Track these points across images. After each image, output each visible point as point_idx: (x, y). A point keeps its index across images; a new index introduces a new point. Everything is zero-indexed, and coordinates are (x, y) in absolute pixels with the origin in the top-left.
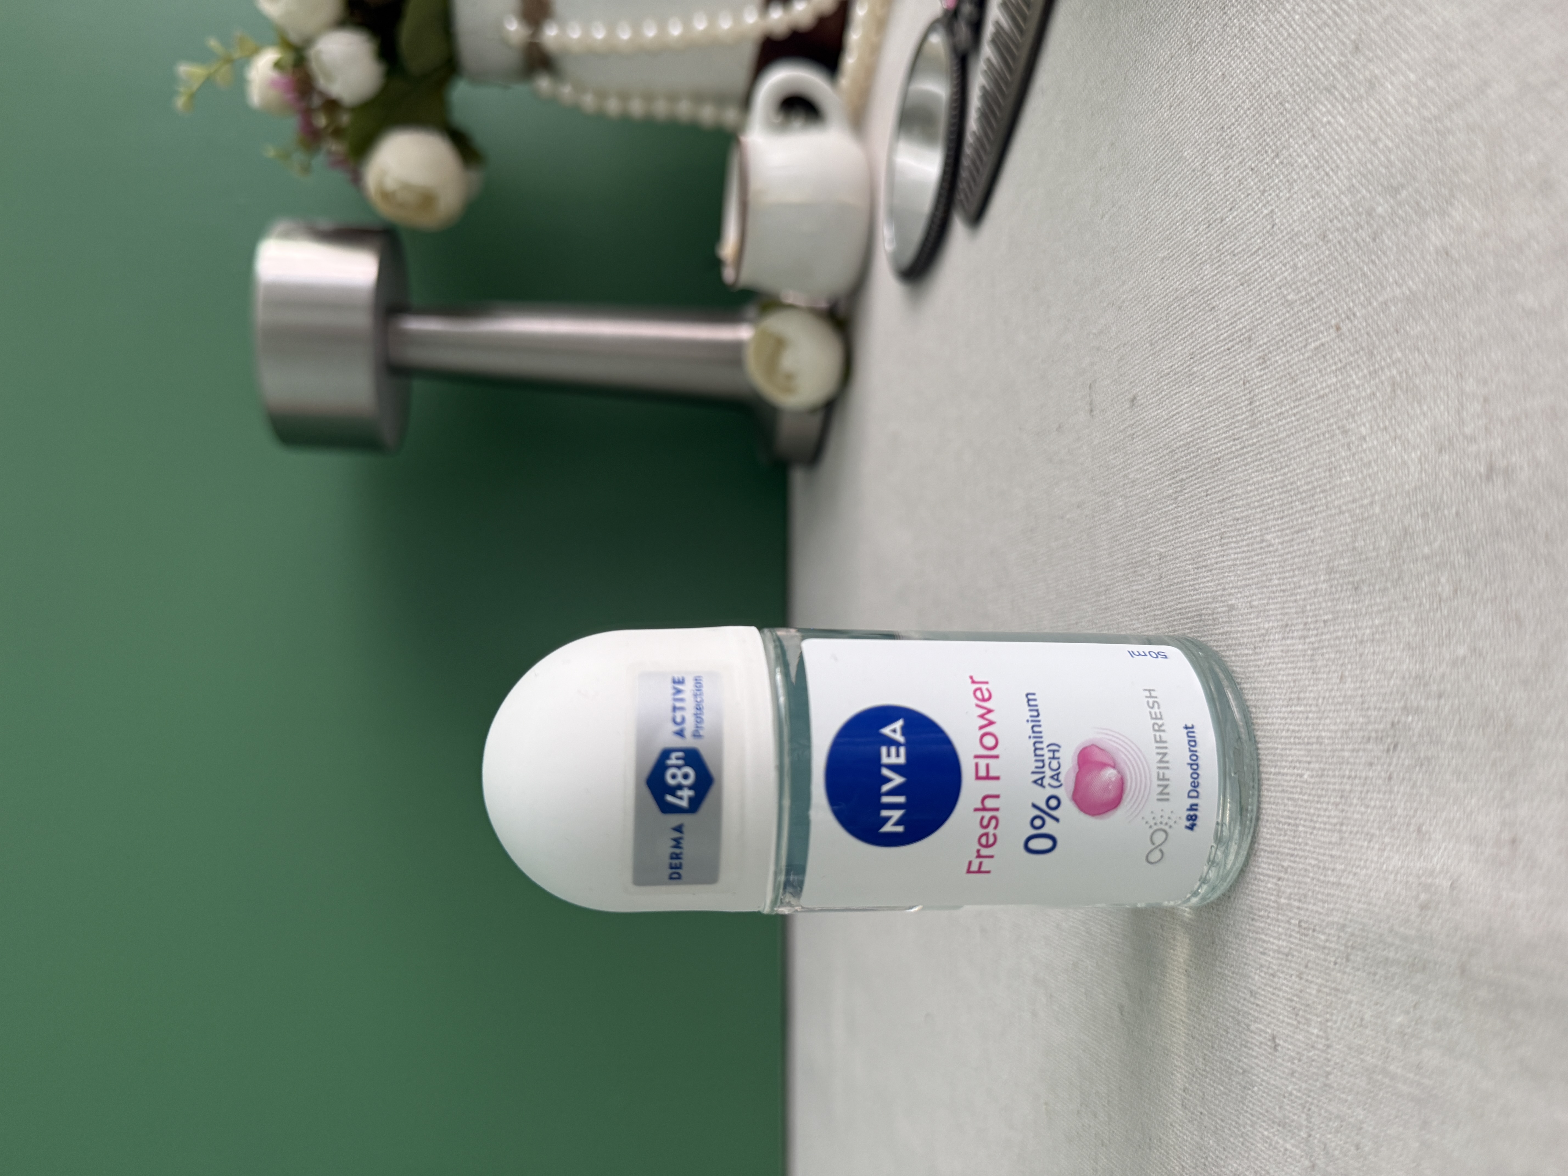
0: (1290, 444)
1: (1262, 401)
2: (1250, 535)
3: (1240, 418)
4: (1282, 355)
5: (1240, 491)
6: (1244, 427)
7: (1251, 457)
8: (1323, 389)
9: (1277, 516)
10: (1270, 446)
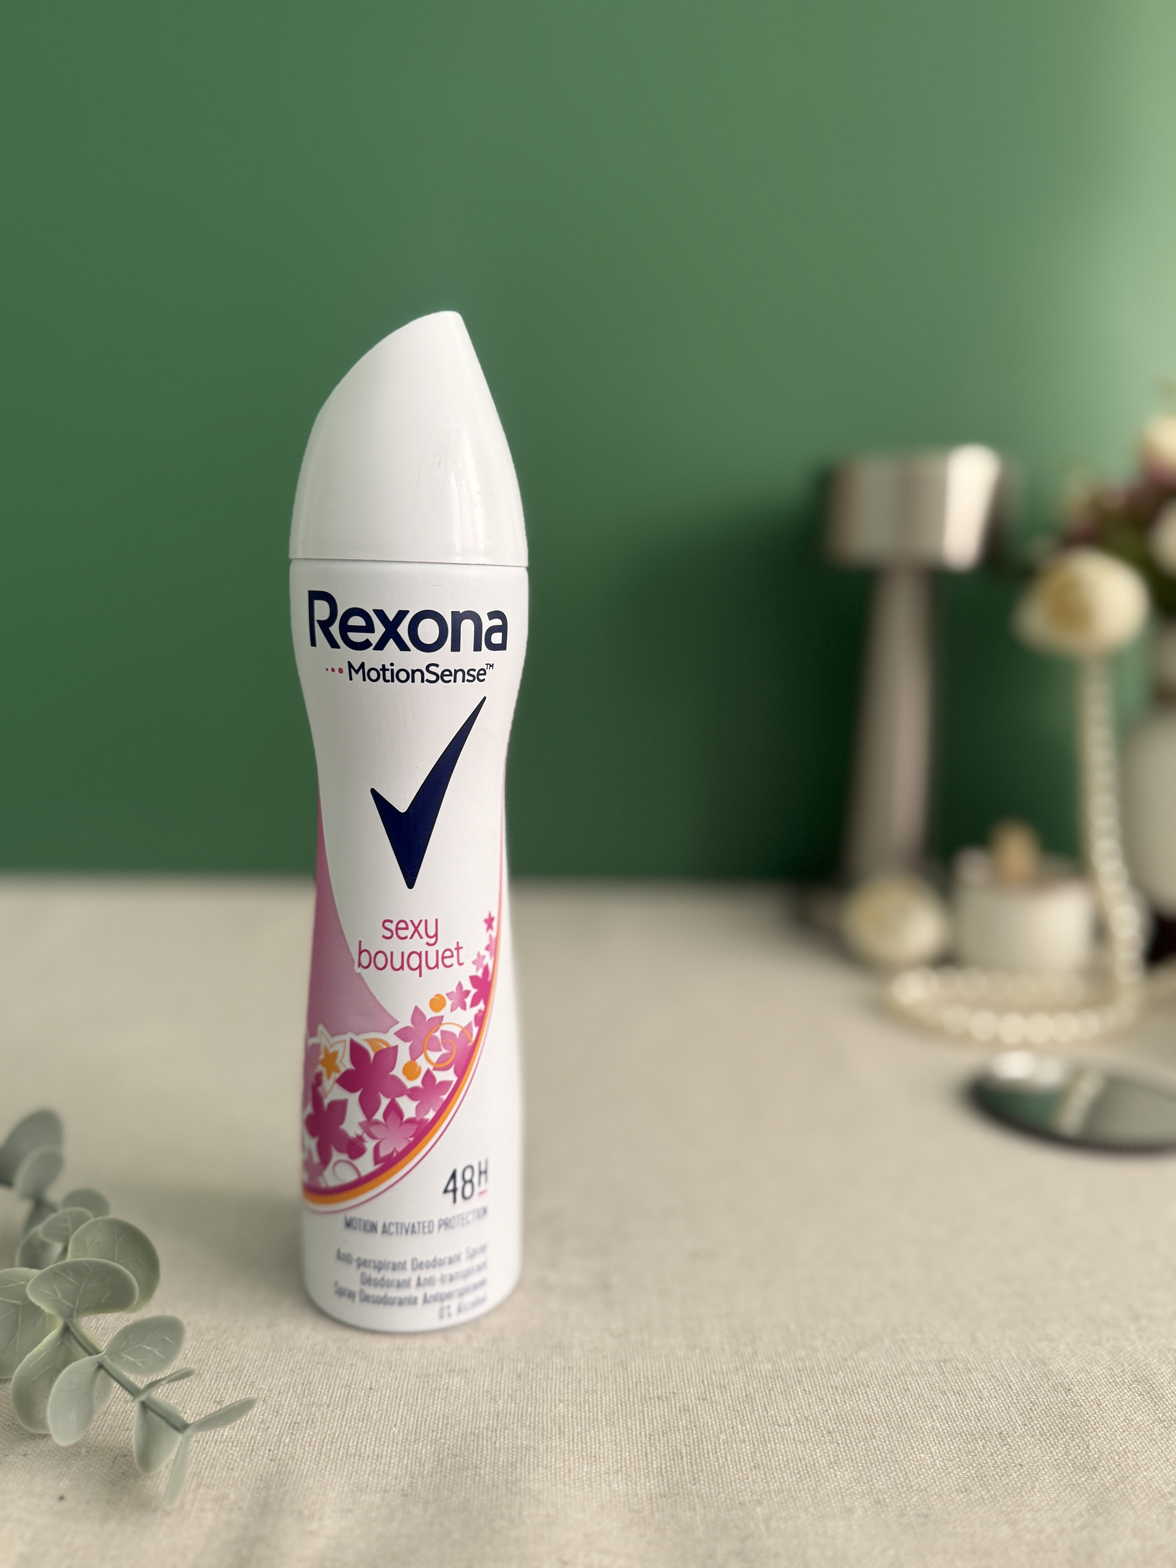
0: (622, 1428)
1: (657, 1407)
2: (566, 1392)
3: (651, 1388)
4: (685, 1425)
5: (599, 1385)
6: (643, 1391)
7: (621, 1396)
8: (652, 1456)
9: (575, 1413)
10: (624, 1411)
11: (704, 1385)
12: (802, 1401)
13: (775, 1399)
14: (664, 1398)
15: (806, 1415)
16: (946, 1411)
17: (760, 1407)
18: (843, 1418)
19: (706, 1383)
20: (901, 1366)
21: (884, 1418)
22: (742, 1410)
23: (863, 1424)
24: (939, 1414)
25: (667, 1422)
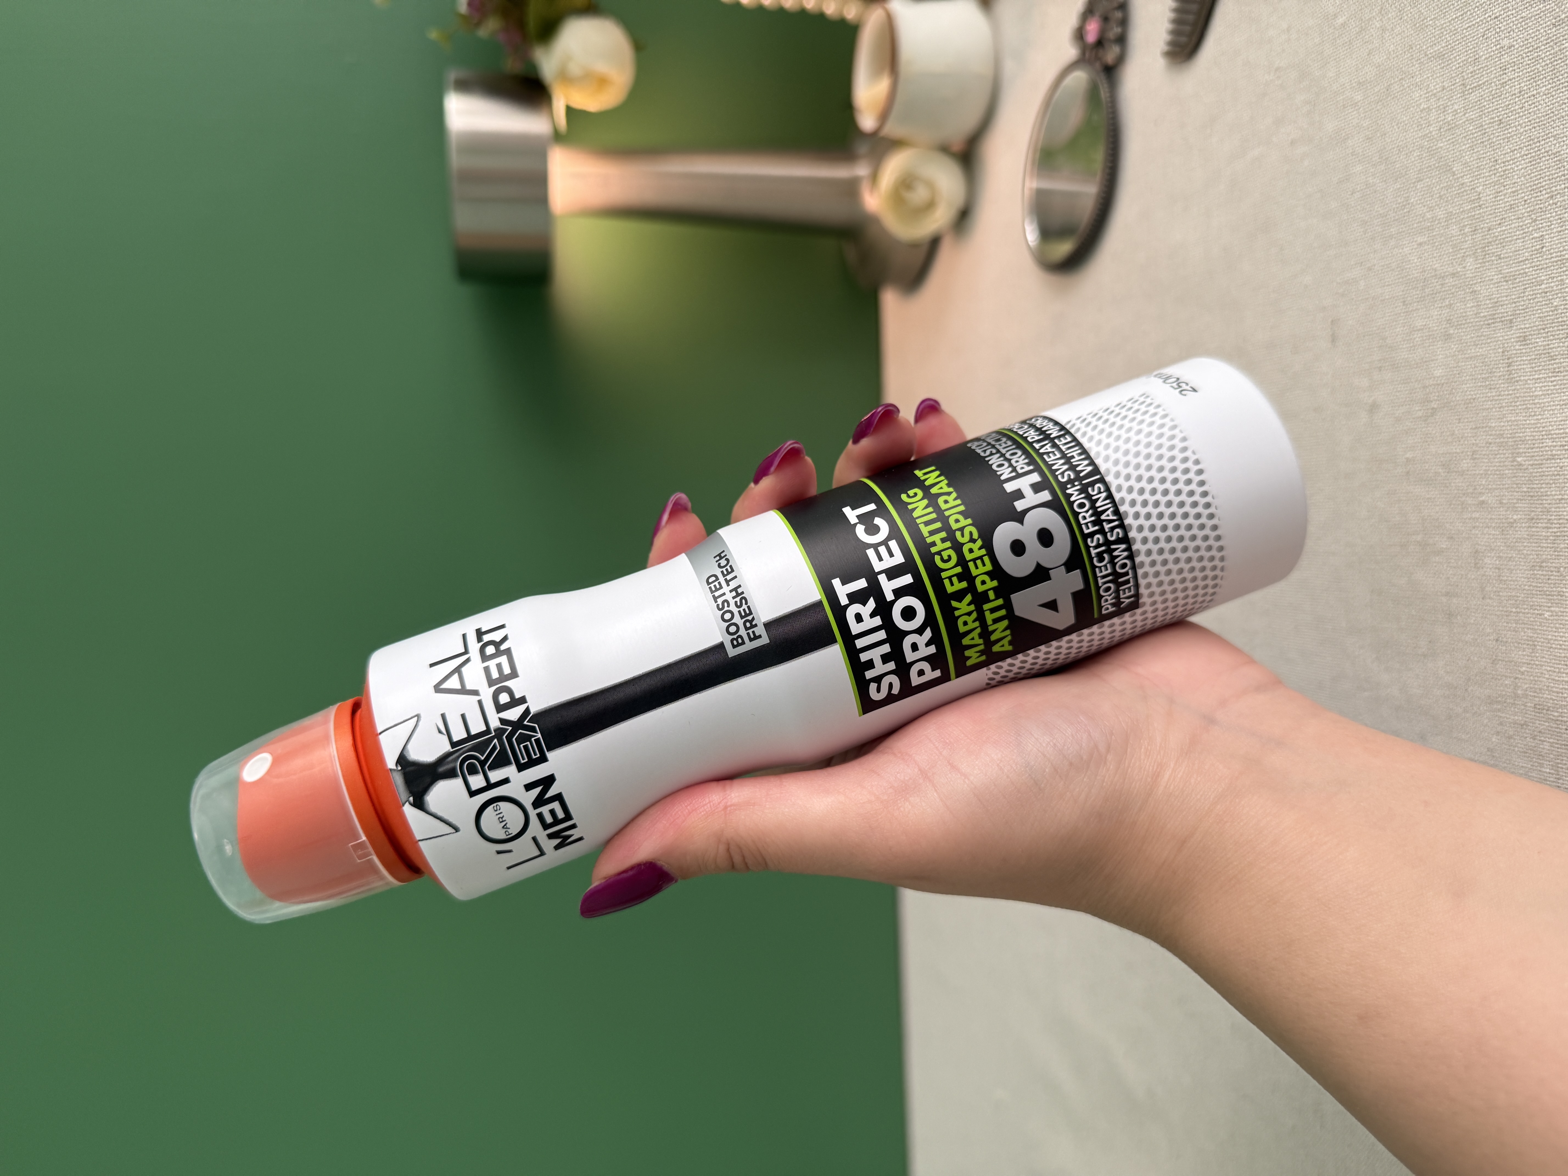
11: (1493, 323)
12: (1513, 226)
13: (1510, 252)
14: (1510, 360)
15: (1530, 221)
16: (1527, 81)
17: (1520, 268)
18: (1535, 185)
19: (1490, 321)
20: (1471, 128)
21: (1535, 143)
22: (1523, 285)
23: (1542, 164)
24: (1529, 89)
25: (1538, 357)
